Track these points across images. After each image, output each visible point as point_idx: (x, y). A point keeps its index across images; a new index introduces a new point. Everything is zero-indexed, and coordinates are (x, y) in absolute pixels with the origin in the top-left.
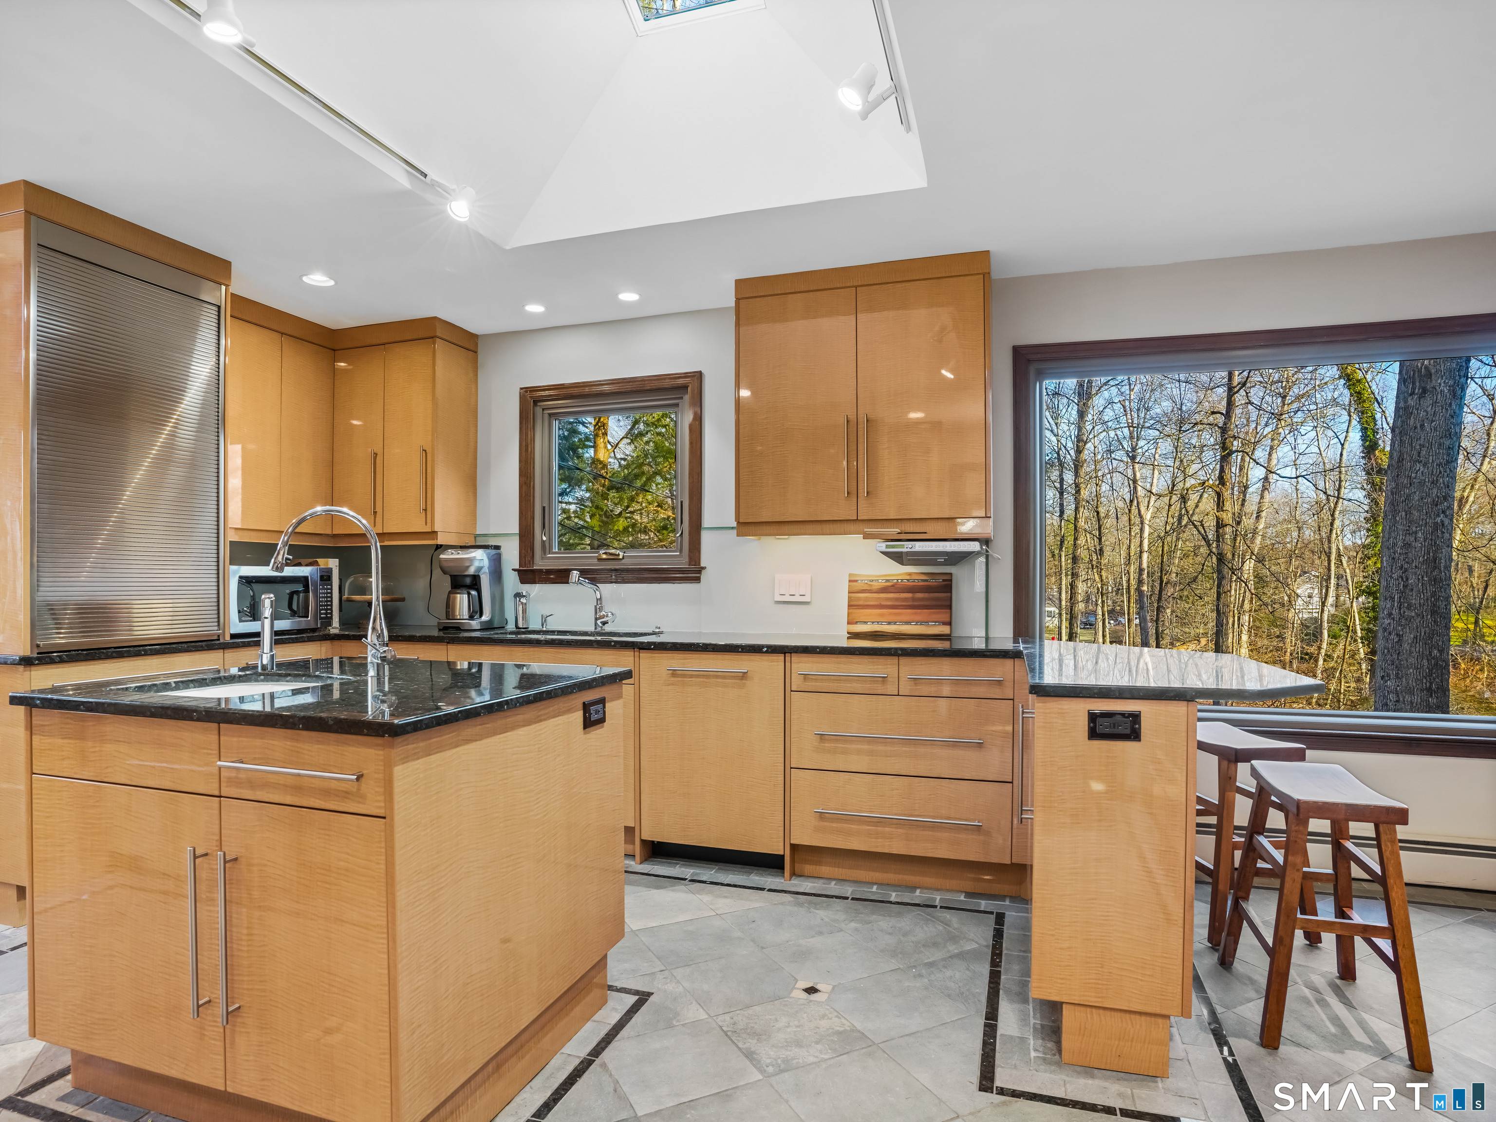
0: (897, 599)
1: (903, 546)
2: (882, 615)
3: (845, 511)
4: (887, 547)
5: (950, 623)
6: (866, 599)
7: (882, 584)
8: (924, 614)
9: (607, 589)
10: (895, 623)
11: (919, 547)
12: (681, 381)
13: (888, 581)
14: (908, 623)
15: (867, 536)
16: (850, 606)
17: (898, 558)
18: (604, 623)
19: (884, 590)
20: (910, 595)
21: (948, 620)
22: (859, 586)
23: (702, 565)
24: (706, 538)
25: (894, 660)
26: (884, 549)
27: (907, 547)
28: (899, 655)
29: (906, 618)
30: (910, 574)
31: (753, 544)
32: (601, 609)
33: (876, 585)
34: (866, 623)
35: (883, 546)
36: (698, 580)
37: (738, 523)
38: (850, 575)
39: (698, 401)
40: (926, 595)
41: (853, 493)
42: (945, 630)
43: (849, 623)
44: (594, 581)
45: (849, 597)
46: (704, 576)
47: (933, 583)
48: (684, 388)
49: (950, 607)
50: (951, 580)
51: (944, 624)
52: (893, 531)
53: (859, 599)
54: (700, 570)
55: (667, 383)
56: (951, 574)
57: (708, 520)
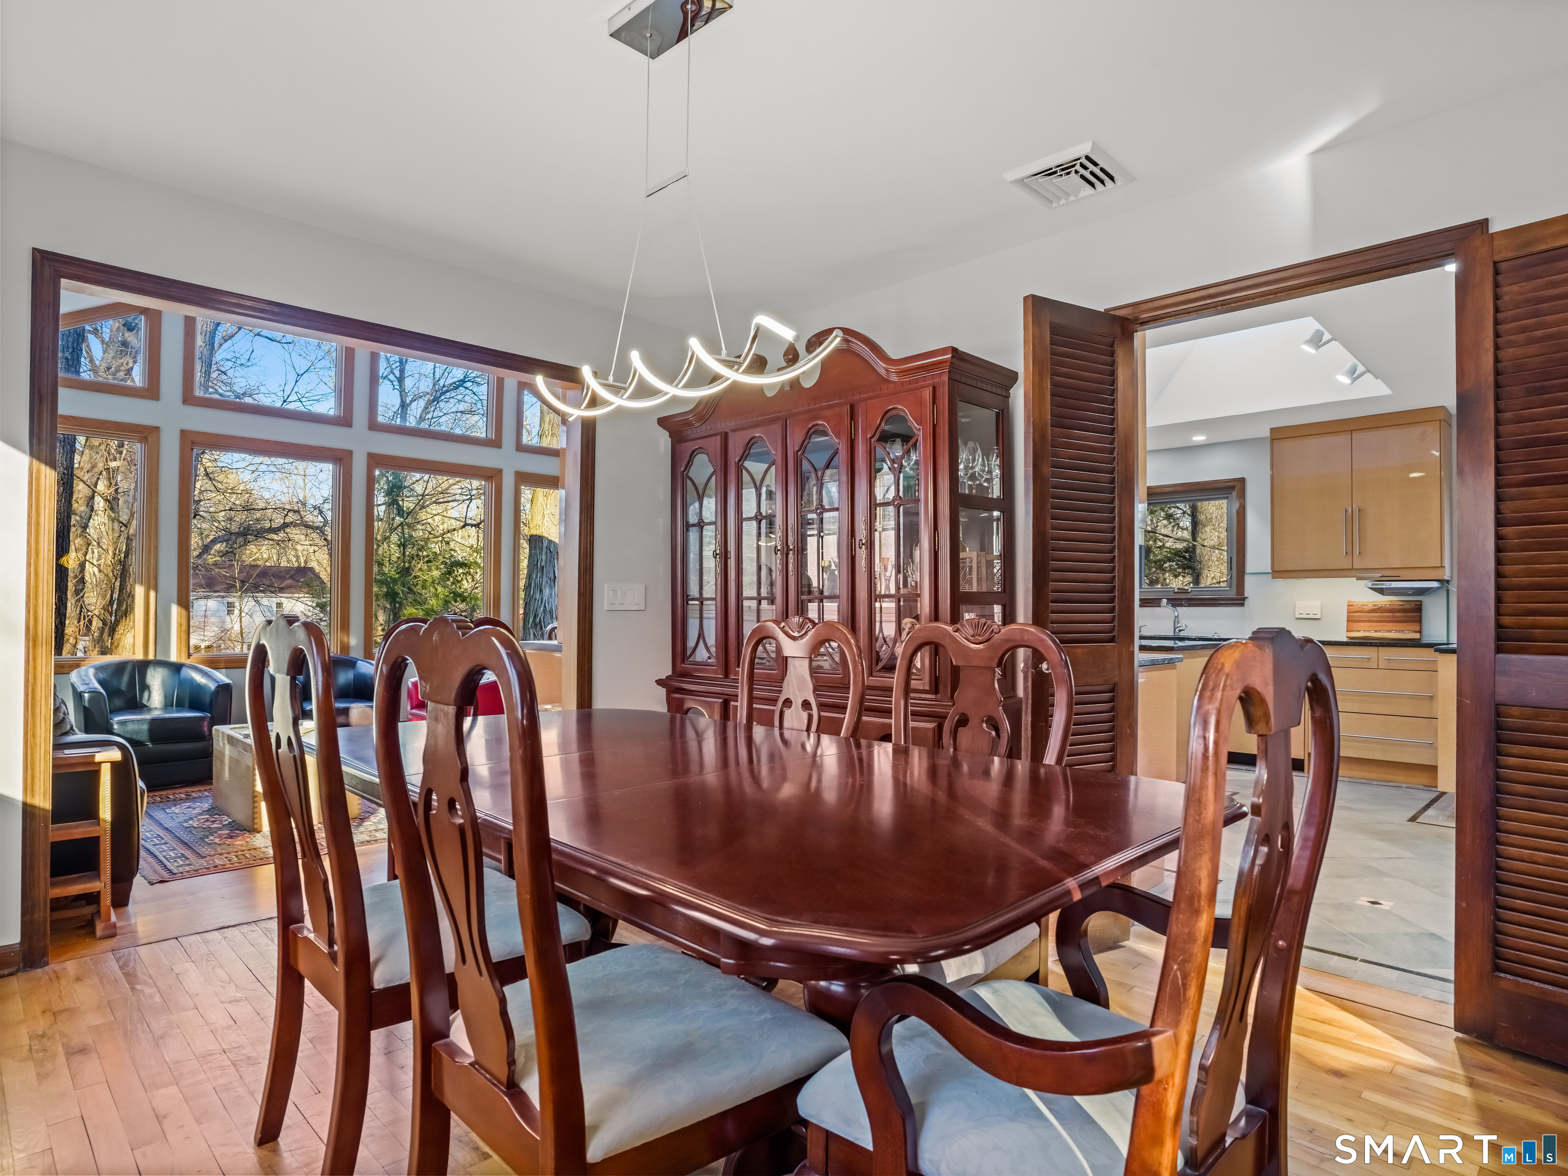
0: (1382, 617)
1: (1383, 584)
2: (1371, 626)
3: (1345, 563)
4: (1373, 585)
5: (1420, 632)
6: (1359, 616)
7: (1371, 606)
8: (1401, 626)
9: (1183, 611)
10: (1380, 631)
11: (1394, 585)
12: (1230, 484)
13: (1375, 605)
14: (1390, 631)
15: (1359, 579)
16: (1348, 621)
17: (1381, 591)
18: (1180, 631)
19: (1372, 611)
20: (1391, 614)
21: (1418, 629)
22: (1354, 608)
23: (1246, 596)
24: (1248, 580)
25: (1375, 649)
26: (1370, 586)
27: (1386, 585)
28: (1378, 646)
29: (1387, 629)
30: (1391, 601)
31: (1281, 584)
32: (1178, 622)
33: (1366, 608)
34: (1359, 631)
35: (1370, 584)
36: (1242, 605)
37: (1273, 571)
38: (1348, 602)
39: (1242, 495)
40: (1403, 614)
41: (1350, 553)
42: (1417, 636)
43: (1347, 631)
44: (1174, 606)
45: (1348, 616)
46: (1246, 602)
47: (1407, 606)
48: (1233, 488)
49: (1420, 621)
50: (1421, 605)
51: (1416, 632)
52: (1377, 575)
53: (1354, 616)
54: (1244, 599)
55: (1221, 485)
56: (1421, 601)
57: (1250, 567)
